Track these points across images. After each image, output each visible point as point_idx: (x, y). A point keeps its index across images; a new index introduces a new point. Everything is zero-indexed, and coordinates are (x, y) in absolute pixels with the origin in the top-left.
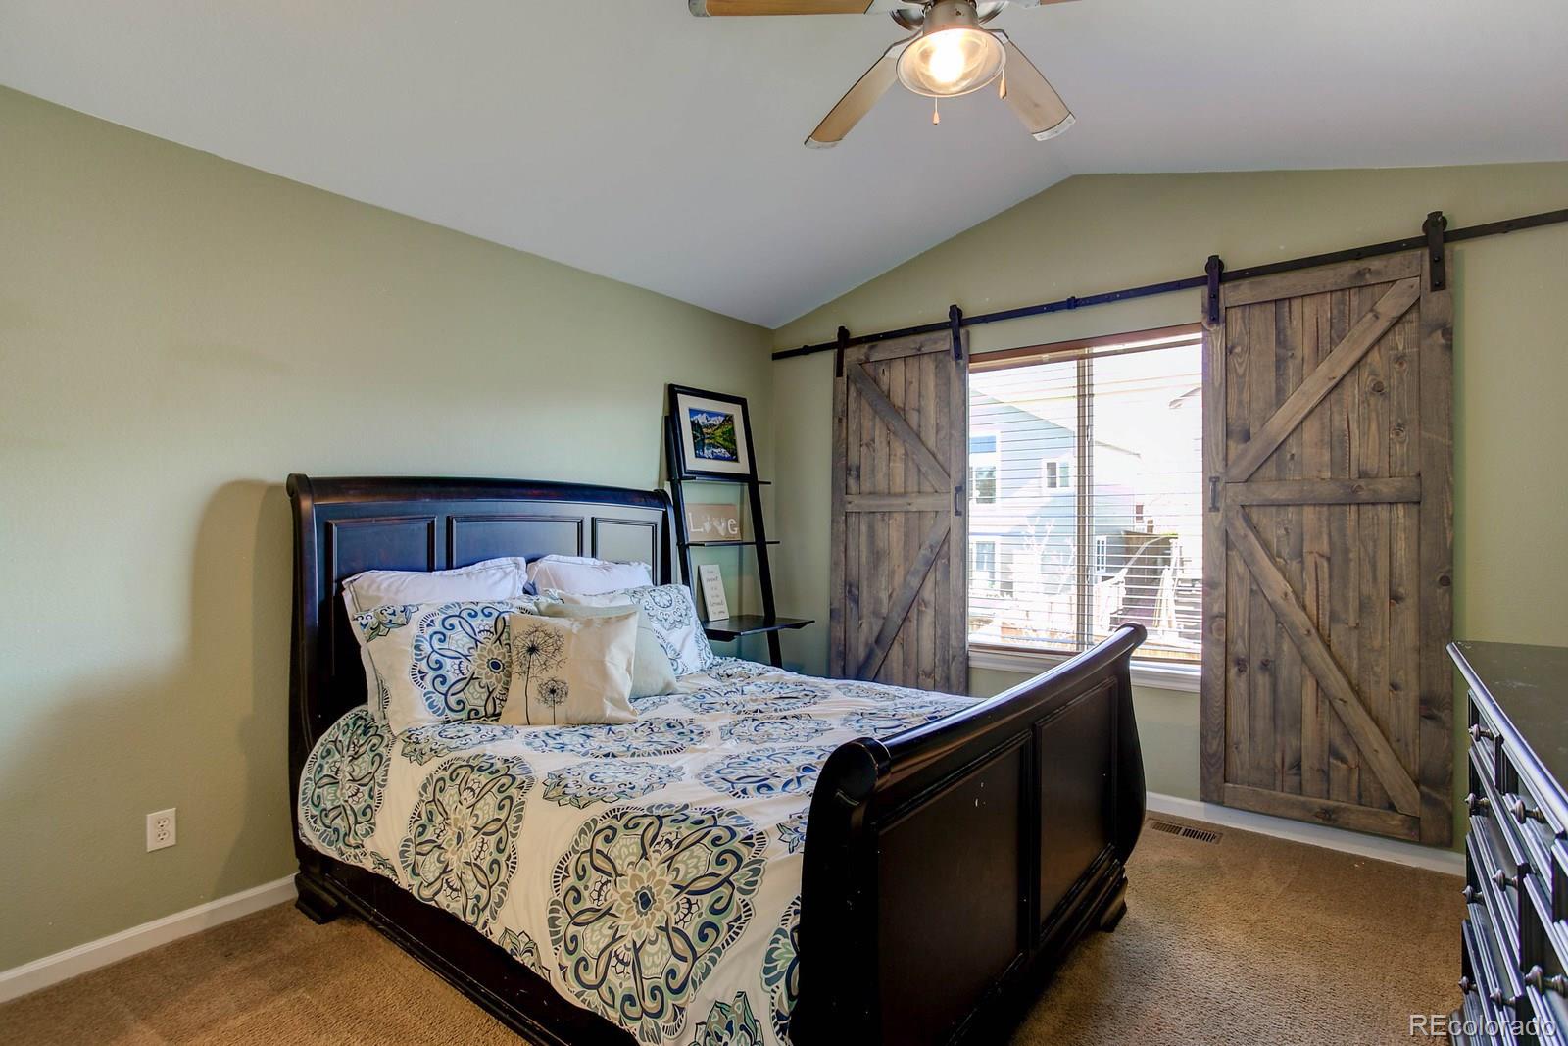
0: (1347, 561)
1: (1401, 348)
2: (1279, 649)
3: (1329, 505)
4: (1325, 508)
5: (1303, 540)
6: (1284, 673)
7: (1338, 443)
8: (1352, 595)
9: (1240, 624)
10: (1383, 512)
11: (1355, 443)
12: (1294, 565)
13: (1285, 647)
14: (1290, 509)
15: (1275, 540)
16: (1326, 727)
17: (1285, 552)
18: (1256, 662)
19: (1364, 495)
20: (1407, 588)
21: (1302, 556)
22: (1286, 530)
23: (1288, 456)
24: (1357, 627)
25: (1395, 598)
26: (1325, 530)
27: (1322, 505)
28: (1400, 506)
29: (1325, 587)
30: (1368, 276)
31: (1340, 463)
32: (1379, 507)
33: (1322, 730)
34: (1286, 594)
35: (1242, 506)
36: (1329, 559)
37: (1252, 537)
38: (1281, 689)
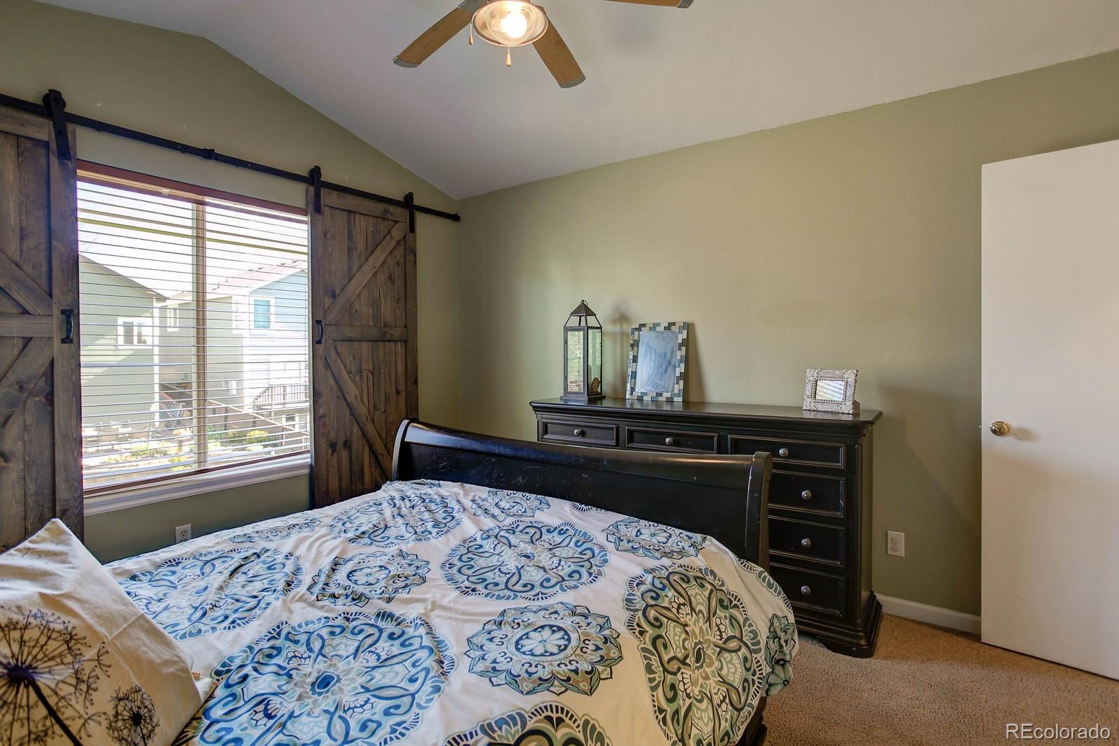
0: (380, 373)
1: (398, 257)
2: (351, 432)
3: (373, 341)
4: (371, 343)
5: (361, 362)
6: (354, 448)
7: (375, 304)
8: (382, 393)
9: (332, 419)
10: (393, 344)
11: (382, 307)
12: (358, 378)
13: (355, 430)
14: (355, 343)
15: (349, 363)
16: (374, 474)
17: (354, 369)
18: (341, 443)
19: (388, 336)
20: (402, 388)
21: (361, 372)
22: (354, 356)
23: (354, 311)
24: (384, 412)
25: (398, 392)
26: (371, 356)
27: (369, 341)
28: (399, 343)
29: (371, 389)
30: (389, 214)
31: (376, 317)
32: (391, 343)
33: (372, 476)
34: (356, 397)
35: (334, 340)
36: (373, 373)
37: (339, 361)
38: (353, 457)
